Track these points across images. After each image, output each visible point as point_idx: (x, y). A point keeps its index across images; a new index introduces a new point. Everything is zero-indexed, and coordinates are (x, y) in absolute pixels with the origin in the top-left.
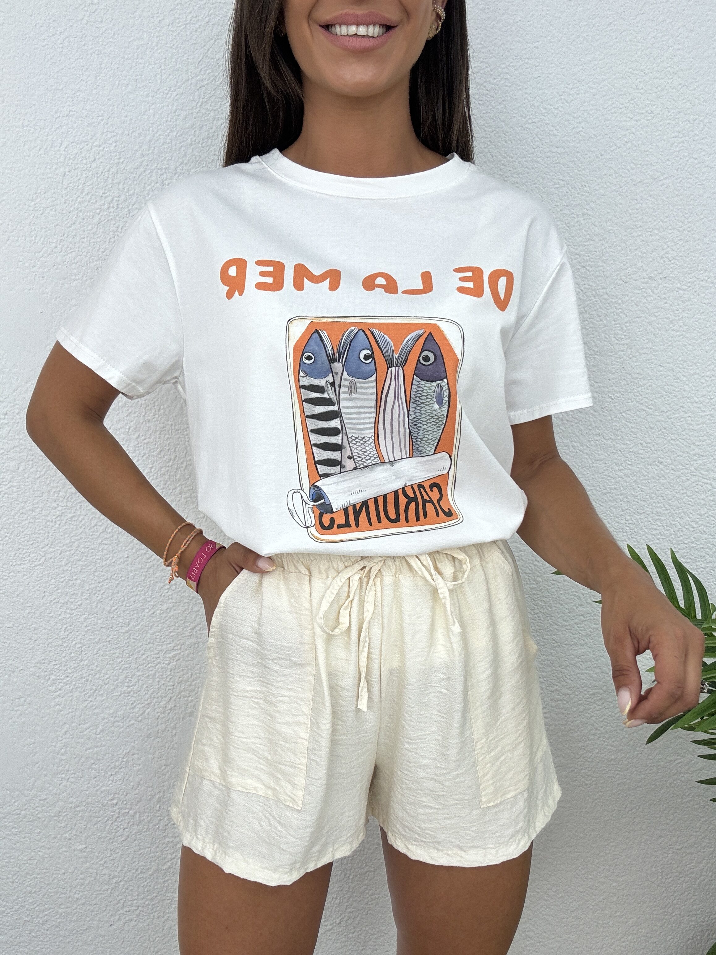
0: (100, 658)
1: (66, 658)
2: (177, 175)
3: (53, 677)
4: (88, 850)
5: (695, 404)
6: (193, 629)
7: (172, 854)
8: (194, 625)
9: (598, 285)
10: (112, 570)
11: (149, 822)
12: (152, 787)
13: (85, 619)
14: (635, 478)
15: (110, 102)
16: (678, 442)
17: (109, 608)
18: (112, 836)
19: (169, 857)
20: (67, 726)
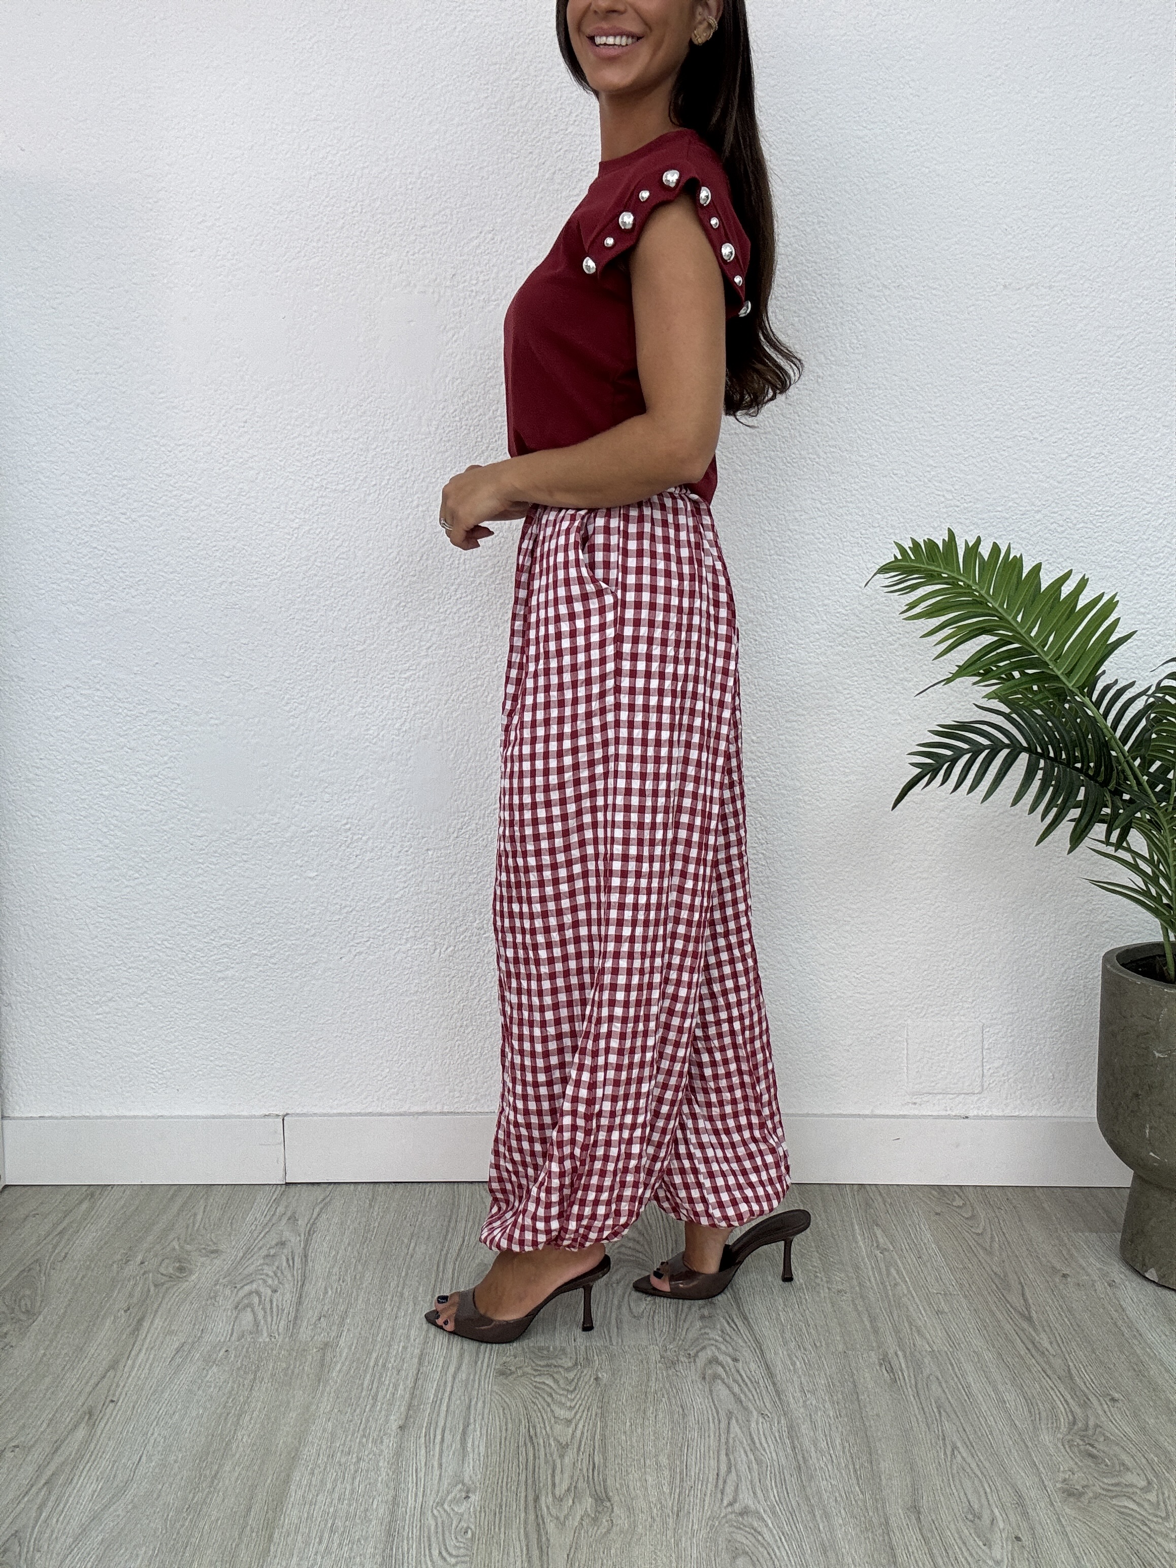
1: (301, 677)
2: (419, 181)
3: (288, 696)
4: (319, 878)
5: (928, 414)
6: (429, 648)
7: (405, 882)
8: (429, 644)
10: (348, 586)
11: (382, 849)
12: (386, 812)
13: (321, 636)
14: (870, 491)
15: (357, 107)
16: (911, 453)
17: (344, 626)
18: (344, 864)
19: (402, 885)
20: (301, 748)
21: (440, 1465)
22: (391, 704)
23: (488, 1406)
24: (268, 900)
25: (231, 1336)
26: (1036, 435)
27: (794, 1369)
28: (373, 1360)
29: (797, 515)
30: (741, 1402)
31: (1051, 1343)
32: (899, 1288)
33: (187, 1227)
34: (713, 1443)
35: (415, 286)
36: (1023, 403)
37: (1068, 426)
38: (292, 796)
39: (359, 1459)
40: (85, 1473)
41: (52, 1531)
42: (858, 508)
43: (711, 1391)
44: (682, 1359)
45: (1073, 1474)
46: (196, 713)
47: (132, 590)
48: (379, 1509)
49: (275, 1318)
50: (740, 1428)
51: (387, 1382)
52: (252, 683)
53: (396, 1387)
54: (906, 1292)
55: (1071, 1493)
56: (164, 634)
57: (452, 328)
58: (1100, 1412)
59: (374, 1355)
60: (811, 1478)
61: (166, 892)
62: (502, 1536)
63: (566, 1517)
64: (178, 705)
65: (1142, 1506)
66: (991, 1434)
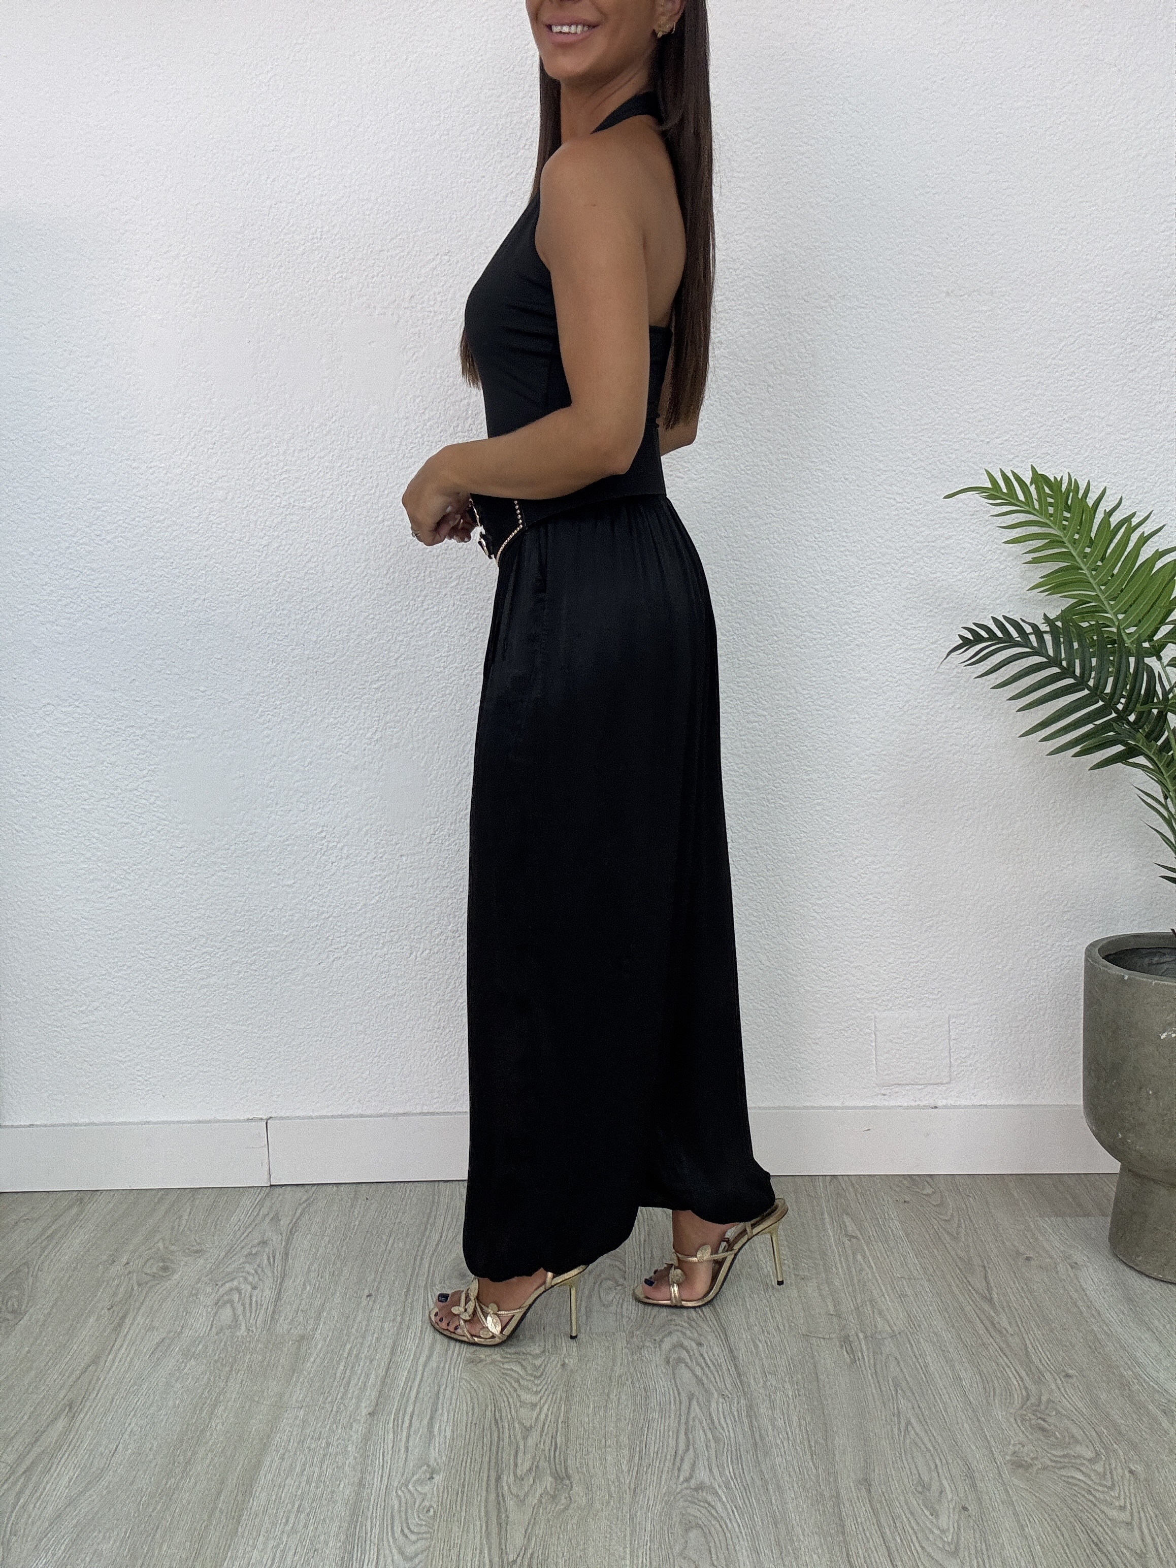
0: (308, 689)
1: (274, 690)
3: (261, 709)
4: (297, 885)
6: (397, 659)
7: (380, 887)
8: (396, 656)
9: (780, 304)
11: (357, 855)
12: (360, 819)
13: (293, 649)
17: (315, 639)
19: (377, 891)
20: (275, 758)
21: (407, 1449)
22: (362, 714)
23: (456, 1392)
24: (246, 908)
25: (210, 1330)
26: (982, 439)
27: (757, 1353)
28: (347, 1351)
29: (751, 520)
30: (703, 1384)
31: (1010, 1323)
32: (864, 1273)
33: (173, 1228)
34: (674, 1424)
35: (375, 307)
36: (968, 407)
37: (1012, 428)
38: (268, 807)
39: (328, 1444)
40: (63, 1460)
41: (30, 1517)
42: (811, 512)
43: (674, 1374)
44: (647, 1344)
45: (1023, 1446)
46: (172, 727)
47: (108, 609)
48: (346, 1490)
49: (254, 1311)
50: (701, 1409)
51: (359, 1372)
52: (226, 696)
53: (368, 1376)
54: (870, 1276)
55: (1019, 1465)
56: (140, 651)
57: (410, 349)
58: (1053, 1387)
59: (348, 1346)
60: (766, 1454)
61: (148, 902)
62: (463, 1514)
63: (526, 1495)
64: (156, 720)
65: (1089, 1477)
66: (946, 1411)
